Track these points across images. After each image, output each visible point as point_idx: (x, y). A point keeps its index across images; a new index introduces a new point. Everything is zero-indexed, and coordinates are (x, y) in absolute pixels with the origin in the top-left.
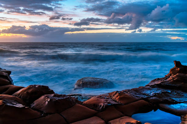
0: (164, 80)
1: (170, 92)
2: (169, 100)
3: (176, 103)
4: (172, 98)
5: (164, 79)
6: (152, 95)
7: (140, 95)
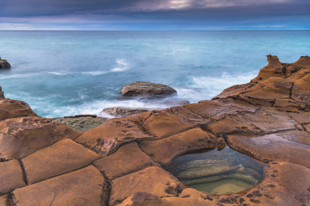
0: (246, 89)
1: (253, 111)
2: (250, 128)
3: (262, 133)
4: (254, 124)
5: (247, 87)
6: (220, 117)
7: (197, 117)
